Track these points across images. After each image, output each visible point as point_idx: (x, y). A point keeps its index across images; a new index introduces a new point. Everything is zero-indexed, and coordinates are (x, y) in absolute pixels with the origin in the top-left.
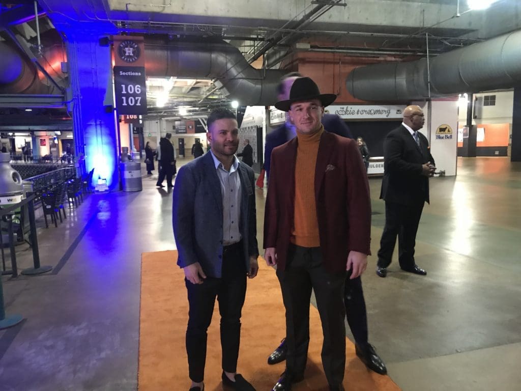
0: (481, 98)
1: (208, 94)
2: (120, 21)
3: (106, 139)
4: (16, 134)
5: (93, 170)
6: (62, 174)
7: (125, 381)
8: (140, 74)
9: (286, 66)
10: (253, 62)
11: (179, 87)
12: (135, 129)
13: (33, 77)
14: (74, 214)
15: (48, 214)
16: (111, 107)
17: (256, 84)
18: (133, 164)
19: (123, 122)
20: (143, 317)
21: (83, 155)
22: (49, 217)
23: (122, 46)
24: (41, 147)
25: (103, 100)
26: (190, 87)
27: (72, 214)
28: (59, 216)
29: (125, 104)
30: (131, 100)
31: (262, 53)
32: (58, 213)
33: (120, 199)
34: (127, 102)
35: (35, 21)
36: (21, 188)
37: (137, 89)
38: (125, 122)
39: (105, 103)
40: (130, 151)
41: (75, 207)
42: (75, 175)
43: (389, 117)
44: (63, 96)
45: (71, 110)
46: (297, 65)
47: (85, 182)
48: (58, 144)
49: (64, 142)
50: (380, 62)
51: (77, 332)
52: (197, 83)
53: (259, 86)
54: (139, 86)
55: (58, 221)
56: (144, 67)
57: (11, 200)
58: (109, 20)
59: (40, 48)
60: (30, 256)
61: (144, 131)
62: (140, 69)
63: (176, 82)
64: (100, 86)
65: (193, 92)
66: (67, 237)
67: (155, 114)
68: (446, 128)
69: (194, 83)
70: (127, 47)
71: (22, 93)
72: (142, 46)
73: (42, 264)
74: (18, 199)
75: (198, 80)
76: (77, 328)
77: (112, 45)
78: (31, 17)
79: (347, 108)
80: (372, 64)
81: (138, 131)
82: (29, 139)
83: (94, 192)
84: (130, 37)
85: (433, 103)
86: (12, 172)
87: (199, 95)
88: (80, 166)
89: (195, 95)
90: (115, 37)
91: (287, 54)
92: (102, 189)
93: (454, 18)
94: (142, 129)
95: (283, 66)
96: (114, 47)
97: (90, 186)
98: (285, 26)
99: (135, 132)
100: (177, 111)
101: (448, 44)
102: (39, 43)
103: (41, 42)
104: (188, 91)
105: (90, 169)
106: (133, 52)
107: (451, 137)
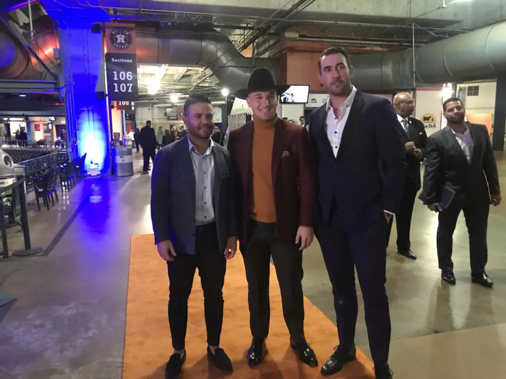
0: (464, 88)
1: (199, 81)
2: (112, 8)
3: (97, 125)
4: (11, 119)
5: (85, 154)
6: (55, 158)
7: (110, 359)
8: (131, 61)
9: (275, 55)
10: (242, 50)
11: (170, 75)
12: (128, 115)
13: (26, 63)
14: (66, 197)
15: (40, 197)
16: (103, 93)
17: (245, 72)
18: (125, 149)
19: (115, 108)
20: (130, 297)
21: (75, 139)
22: (41, 200)
23: (113, 33)
24: (35, 132)
25: (95, 86)
26: (182, 75)
27: (64, 198)
28: (51, 199)
29: (116, 90)
30: (123, 86)
31: (252, 41)
32: (50, 196)
33: (111, 183)
34: (119, 88)
35: (28, 7)
36: (13, 170)
37: (129, 75)
38: (118, 109)
39: (98, 89)
40: (122, 137)
41: (67, 190)
42: (68, 159)
44: (55, 81)
45: (64, 95)
46: (286, 53)
47: (78, 167)
48: (52, 129)
49: (58, 127)
50: (367, 52)
51: (65, 311)
52: (188, 70)
53: (248, 74)
54: (131, 73)
55: (50, 204)
56: (135, 54)
57: (3, 183)
58: (100, 7)
59: (32, 34)
60: (21, 238)
61: (136, 118)
62: (132, 56)
63: (167, 70)
64: (92, 72)
65: (184, 80)
66: (59, 220)
67: (147, 101)
68: (430, 117)
69: (186, 70)
70: (119, 34)
71: (15, 78)
72: (133, 33)
73: (33, 245)
74: (10, 182)
75: (189, 68)
76: (66, 307)
77: (104, 32)
78: (24, 4)
80: (359, 53)
81: (130, 117)
82: (24, 124)
83: (86, 176)
84: (121, 25)
85: (418, 92)
86: (4, 155)
87: (190, 83)
88: (73, 151)
89: (186, 82)
90: (107, 24)
91: (276, 43)
92: (94, 173)
93: (441, 9)
94: (134, 115)
95: (272, 54)
96: (106, 34)
97: (83, 170)
98: (273, 15)
99: (127, 118)
100: (169, 98)
101: (434, 34)
102: (32, 29)
103: (33, 29)
104: (179, 78)
105: (82, 154)
106: (125, 40)
107: (435, 126)
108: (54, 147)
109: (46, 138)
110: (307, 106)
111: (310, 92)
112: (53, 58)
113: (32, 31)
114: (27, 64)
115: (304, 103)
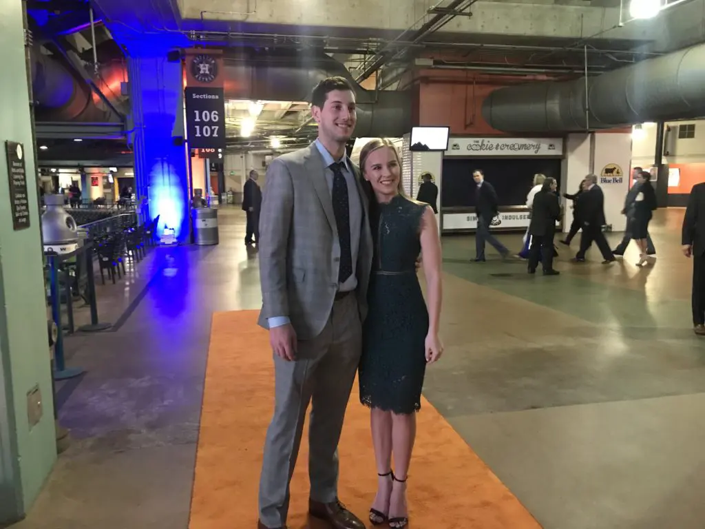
0: (675, 128)
1: (308, 120)
2: (194, 32)
3: (174, 179)
4: (60, 170)
5: (159, 216)
6: (119, 221)
8: (217, 97)
9: (405, 86)
10: (362, 80)
11: (270, 111)
12: (213, 165)
13: (86, 101)
14: (134, 269)
15: (105, 268)
16: (181, 138)
17: (365, 110)
18: (207, 210)
19: (197, 157)
20: (208, 371)
21: (145, 198)
22: (106, 271)
23: (195, 61)
24: (93, 187)
25: (172, 129)
26: (285, 112)
27: (132, 270)
28: (117, 271)
29: (198, 135)
30: (207, 129)
31: (375, 69)
32: (116, 267)
33: (190, 254)
34: (201, 132)
35: (91, 30)
36: (75, 235)
37: (214, 116)
38: (200, 157)
39: (174, 133)
40: (206, 194)
41: (136, 261)
42: (136, 223)
43: (538, 154)
44: (122, 124)
45: (132, 141)
46: (419, 85)
47: (148, 232)
48: (113, 183)
49: (122, 181)
50: (527, 81)
51: (143, 383)
52: (293, 106)
53: (369, 113)
54: (217, 113)
55: (116, 277)
56: (222, 89)
57: (65, 249)
58: (179, 31)
59: (96, 66)
60: (87, 312)
61: (225, 168)
62: (219, 91)
63: (265, 105)
64: (169, 112)
65: (289, 117)
66: (127, 295)
67: (239, 146)
68: (615, 168)
69: (290, 105)
70: (202, 63)
71: (75, 119)
72: (220, 62)
73: (101, 321)
74: (72, 248)
75: (295, 103)
76: (140, 380)
77: (184, 60)
78: (85, 25)
79: (483, 141)
80: (518, 84)
81: (217, 169)
82: (78, 177)
83: (159, 245)
84: (205, 51)
85: (598, 136)
86: (66, 216)
87: (296, 122)
88: (142, 212)
89: (290, 121)
90: (188, 50)
91: (405, 71)
92: (169, 241)
93: (617, 28)
94: (222, 166)
95: (401, 86)
96: (185, 62)
97: (155, 236)
98: (399, 37)
99: (213, 169)
100: (268, 142)
101: (615, 59)
102: (96, 61)
103: (98, 60)
104: (282, 115)
105: (154, 217)
106: (210, 70)
107: (621, 180)
108: (116, 207)
109: (106, 196)
110: (447, 153)
111: (450, 135)
112: (119, 94)
113: (97, 64)
114: (88, 103)
115: (443, 151)
